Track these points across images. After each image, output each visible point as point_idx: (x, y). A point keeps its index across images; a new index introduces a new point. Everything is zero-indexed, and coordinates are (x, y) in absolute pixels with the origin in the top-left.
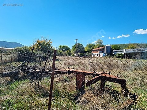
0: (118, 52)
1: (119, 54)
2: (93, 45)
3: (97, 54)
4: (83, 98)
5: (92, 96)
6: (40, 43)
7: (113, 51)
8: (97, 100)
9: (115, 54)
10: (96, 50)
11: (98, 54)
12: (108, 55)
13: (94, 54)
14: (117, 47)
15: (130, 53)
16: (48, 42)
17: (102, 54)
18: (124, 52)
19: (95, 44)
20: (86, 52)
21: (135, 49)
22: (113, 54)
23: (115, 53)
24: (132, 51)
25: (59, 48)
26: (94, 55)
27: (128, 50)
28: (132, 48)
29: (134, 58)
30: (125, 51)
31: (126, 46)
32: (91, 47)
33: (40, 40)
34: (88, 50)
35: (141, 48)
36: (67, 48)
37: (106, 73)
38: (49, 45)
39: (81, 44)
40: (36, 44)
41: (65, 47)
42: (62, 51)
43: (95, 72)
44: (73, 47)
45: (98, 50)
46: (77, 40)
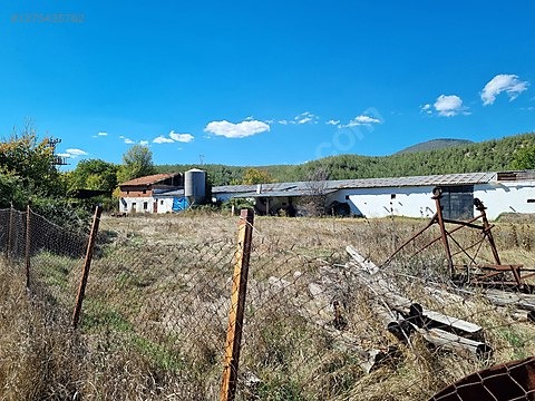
3: (146, 199)
7: (214, 189)
9: (220, 200)
10: (138, 186)
12: (198, 203)
13: (129, 200)
17: (169, 201)
18: (258, 194)
19: (122, 163)
22: (214, 199)
23: (219, 196)
26: (130, 205)
30: (258, 190)
45: (149, 186)
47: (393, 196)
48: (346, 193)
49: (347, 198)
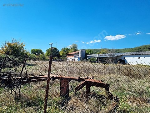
0: (92, 56)
1: (93, 59)
2: (68, 49)
4: (70, 104)
5: (78, 102)
6: (10, 46)
7: (87, 55)
8: (84, 105)
9: (89, 58)
10: (71, 54)
11: (73, 58)
12: (82, 59)
13: (69, 58)
14: (91, 52)
15: (102, 58)
16: (20, 44)
17: (77, 58)
18: (98, 57)
19: (70, 49)
20: (61, 56)
21: (107, 54)
22: (87, 58)
24: (104, 56)
25: (31, 52)
26: (69, 60)
27: (101, 55)
28: (104, 53)
29: (106, 62)
30: (98, 55)
31: (98, 51)
32: (66, 51)
33: (11, 42)
34: (63, 55)
35: (112, 53)
36: (41, 52)
37: (90, 78)
38: (22, 48)
39: (56, 48)
40: (6, 47)
41: (38, 50)
42: (35, 55)
43: (79, 77)
44: (48, 51)
45: (73, 55)
46: (51, 44)
47: (139, 58)
48: (124, 57)
49: (124, 58)
